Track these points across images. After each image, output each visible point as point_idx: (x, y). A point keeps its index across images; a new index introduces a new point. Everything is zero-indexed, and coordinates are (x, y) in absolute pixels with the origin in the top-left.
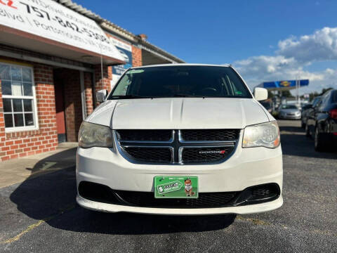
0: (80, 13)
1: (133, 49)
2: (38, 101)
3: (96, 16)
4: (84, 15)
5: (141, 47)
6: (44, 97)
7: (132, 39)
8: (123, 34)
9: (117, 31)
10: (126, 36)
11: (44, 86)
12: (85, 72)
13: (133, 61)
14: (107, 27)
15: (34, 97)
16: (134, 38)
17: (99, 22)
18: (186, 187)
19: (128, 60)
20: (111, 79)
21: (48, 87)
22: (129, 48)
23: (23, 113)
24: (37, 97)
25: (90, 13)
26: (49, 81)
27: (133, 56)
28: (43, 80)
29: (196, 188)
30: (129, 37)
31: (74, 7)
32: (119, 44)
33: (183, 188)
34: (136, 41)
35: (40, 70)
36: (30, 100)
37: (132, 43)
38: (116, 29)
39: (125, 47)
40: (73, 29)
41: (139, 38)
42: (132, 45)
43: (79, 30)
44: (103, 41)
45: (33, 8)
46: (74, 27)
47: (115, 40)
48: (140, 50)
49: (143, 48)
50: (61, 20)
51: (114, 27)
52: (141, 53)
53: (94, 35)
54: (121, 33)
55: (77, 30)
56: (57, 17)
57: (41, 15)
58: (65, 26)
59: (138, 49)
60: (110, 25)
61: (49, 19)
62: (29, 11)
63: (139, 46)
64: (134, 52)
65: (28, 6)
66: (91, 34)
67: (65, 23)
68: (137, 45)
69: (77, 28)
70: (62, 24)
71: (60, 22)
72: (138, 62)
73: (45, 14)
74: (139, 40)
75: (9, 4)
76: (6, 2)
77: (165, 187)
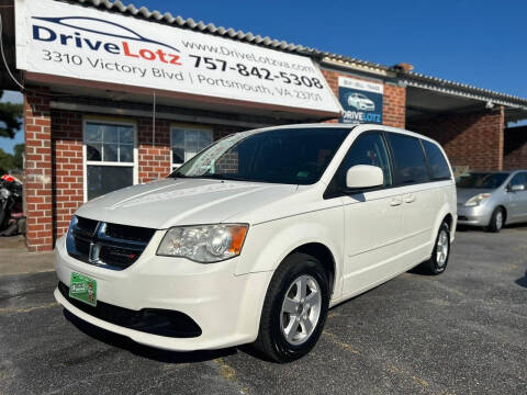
0: (287, 51)
1: (386, 89)
3: (311, 50)
4: (294, 52)
5: (405, 83)
7: (383, 73)
8: (366, 69)
9: (353, 66)
10: (372, 70)
13: (386, 108)
14: (334, 62)
16: (388, 71)
17: (316, 58)
18: (89, 291)
19: (373, 107)
22: (378, 89)
25: (301, 48)
27: (386, 101)
29: (94, 295)
30: (377, 71)
31: (276, 45)
32: (357, 85)
33: (87, 291)
34: (393, 75)
35: (220, 132)
37: (384, 79)
38: (350, 62)
39: (370, 87)
40: (260, 76)
41: (398, 71)
42: (384, 83)
43: (271, 77)
44: (311, 85)
45: (206, 59)
46: (264, 74)
47: (348, 79)
48: (403, 89)
49: (411, 84)
50: (245, 68)
51: (345, 61)
52: (404, 94)
53: (297, 79)
54: (360, 68)
55: (267, 78)
56: (238, 65)
57: (215, 67)
58: (248, 74)
59: (399, 87)
60: (338, 59)
61: (224, 69)
62: (197, 65)
63: (400, 82)
64: (387, 94)
65: (199, 59)
66: (292, 78)
67: (249, 70)
68: (397, 82)
69: (269, 74)
70: (244, 72)
71: (240, 71)
72: (396, 108)
73: (220, 65)
74: (398, 73)
75: (173, 62)
76: (169, 59)
77: (77, 286)
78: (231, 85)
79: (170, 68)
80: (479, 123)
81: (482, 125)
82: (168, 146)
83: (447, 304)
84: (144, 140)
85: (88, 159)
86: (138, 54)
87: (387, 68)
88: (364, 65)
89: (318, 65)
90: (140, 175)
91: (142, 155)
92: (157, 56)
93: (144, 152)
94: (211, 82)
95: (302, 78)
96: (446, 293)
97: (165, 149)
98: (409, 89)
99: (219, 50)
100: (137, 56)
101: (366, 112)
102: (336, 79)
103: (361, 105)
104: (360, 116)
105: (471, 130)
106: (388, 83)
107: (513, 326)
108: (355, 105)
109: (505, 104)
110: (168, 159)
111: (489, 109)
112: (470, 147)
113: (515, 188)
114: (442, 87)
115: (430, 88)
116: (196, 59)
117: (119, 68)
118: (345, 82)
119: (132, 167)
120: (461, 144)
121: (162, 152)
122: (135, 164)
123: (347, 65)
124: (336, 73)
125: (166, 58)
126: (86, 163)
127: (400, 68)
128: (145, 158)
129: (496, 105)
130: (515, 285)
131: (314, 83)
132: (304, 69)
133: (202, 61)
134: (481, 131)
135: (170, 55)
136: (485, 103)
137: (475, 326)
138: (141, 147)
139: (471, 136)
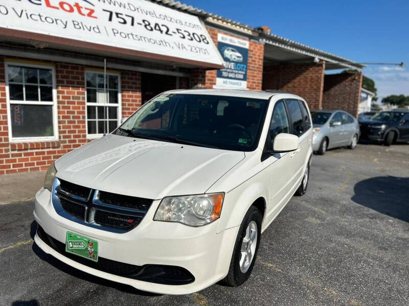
0: (180, 10)
1: (250, 45)
2: (123, 109)
3: (199, 11)
4: (186, 11)
5: (263, 41)
6: (129, 105)
7: (250, 33)
8: (237, 29)
9: (229, 26)
10: (242, 30)
11: (130, 93)
12: (180, 78)
13: (250, 60)
14: (215, 22)
15: (119, 105)
16: (253, 31)
17: (202, 17)
18: (89, 249)
19: (241, 59)
20: (215, 84)
21: (134, 95)
22: (245, 44)
23: (108, 120)
24: (123, 105)
25: (191, 8)
26: (136, 88)
27: (250, 54)
28: (129, 87)
29: (96, 252)
30: (246, 31)
31: (172, 5)
32: (231, 41)
33: (87, 249)
34: (256, 35)
35: (127, 76)
36: (116, 108)
37: (250, 37)
38: (227, 23)
39: (240, 43)
40: (162, 32)
41: (260, 31)
42: (249, 40)
43: (169, 33)
44: (200, 41)
45: (117, 14)
46: (164, 29)
47: (225, 36)
48: (262, 46)
49: (267, 42)
50: (149, 24)
51: (223, 21)
52: (263, 49)
53: (189, 35)
54: (233, 27)
55: (167, 33)
56: (144, 21)
57: (125, 22)
58: (152, 30)
59: (259, 44)
60: (218, 20)
61: (133, 24)
62: (110, 19)
63: (261, 40)
64: (251, 49)
65: (111, 13)
66: (186, 34)
67: (153, 26)
68: (258, 40)
69: (168, 30)
70: (148, 27)
71: (146, 26)
72: (257, 60)
73: (129, 20)
74: (260, 33)
75: (89, 15)
76: (86, 12)
77: (74, 243)
78: (140, 39)
79: (88, 21)
80: (308, 72)
81: (310, 74)
82: (83, 87)
83: (319, 222)
84: (62, 82)
85: (11, 99)
86: (58, 6)
87: (253, 29)
88: (236, 25)
89: (203, 23)
90: (59, 113)
91: (61, 95)
92: (75, 8)
93: (63, 92)
94: (123, 35)
95: (193, 34)
96: (315, 212)
97: (81, 90)
98: (266, 45)
99: (127, 6)
100: (58, 8)
101: (236, 63)
102: (216, 35)
103: (233, 57)
104: (232, 65)
105: (302, 76)
106: (252, 40)
107: (366, 238)
108: (228, 57)
109: (326, 59)
110: (84, 98)
111: (316, 63)
112: (301, 90)
113: (334, 124)
114: (288, 45)
115: (280, 46)
116: (109, 13)
117: (43, 19)
118: (223, 38)
119: (51, 106)
120: (295, 87)
121: (78, 93)
122: (54, 103)
123: (225, 24)
124: (216, 30)
125: (83, 11)
126: (9, 102)
127: (262, 30)
128: (64, 97)
129: (321, 60)
130: (352, 202)
131: (202, 39)
132: (194, 26)
133: (114, 16)
134: (309, 78)
135: (86, 9)
136: (313, 58)
137: (342, 239)
138: (60, 89)
139: (302, 81)
